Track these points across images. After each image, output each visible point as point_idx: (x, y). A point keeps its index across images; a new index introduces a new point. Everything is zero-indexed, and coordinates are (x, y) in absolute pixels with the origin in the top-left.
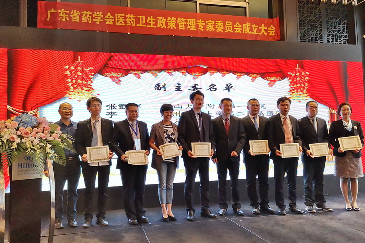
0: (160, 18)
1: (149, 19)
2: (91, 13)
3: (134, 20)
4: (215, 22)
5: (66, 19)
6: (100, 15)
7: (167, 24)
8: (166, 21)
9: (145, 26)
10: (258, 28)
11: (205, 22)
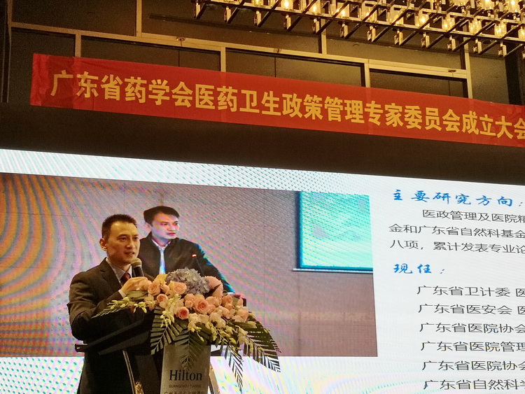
0: (288, 96)
1: (265, 97)
2: (145, 82)
3: (235, 98)
4: (404, 108)
5: (92, 94)
6: (163, 86)
7: (303, 109)
8: (302, 103)
9: (257, 111)
10: (493, 124)
11: (383, 108)
